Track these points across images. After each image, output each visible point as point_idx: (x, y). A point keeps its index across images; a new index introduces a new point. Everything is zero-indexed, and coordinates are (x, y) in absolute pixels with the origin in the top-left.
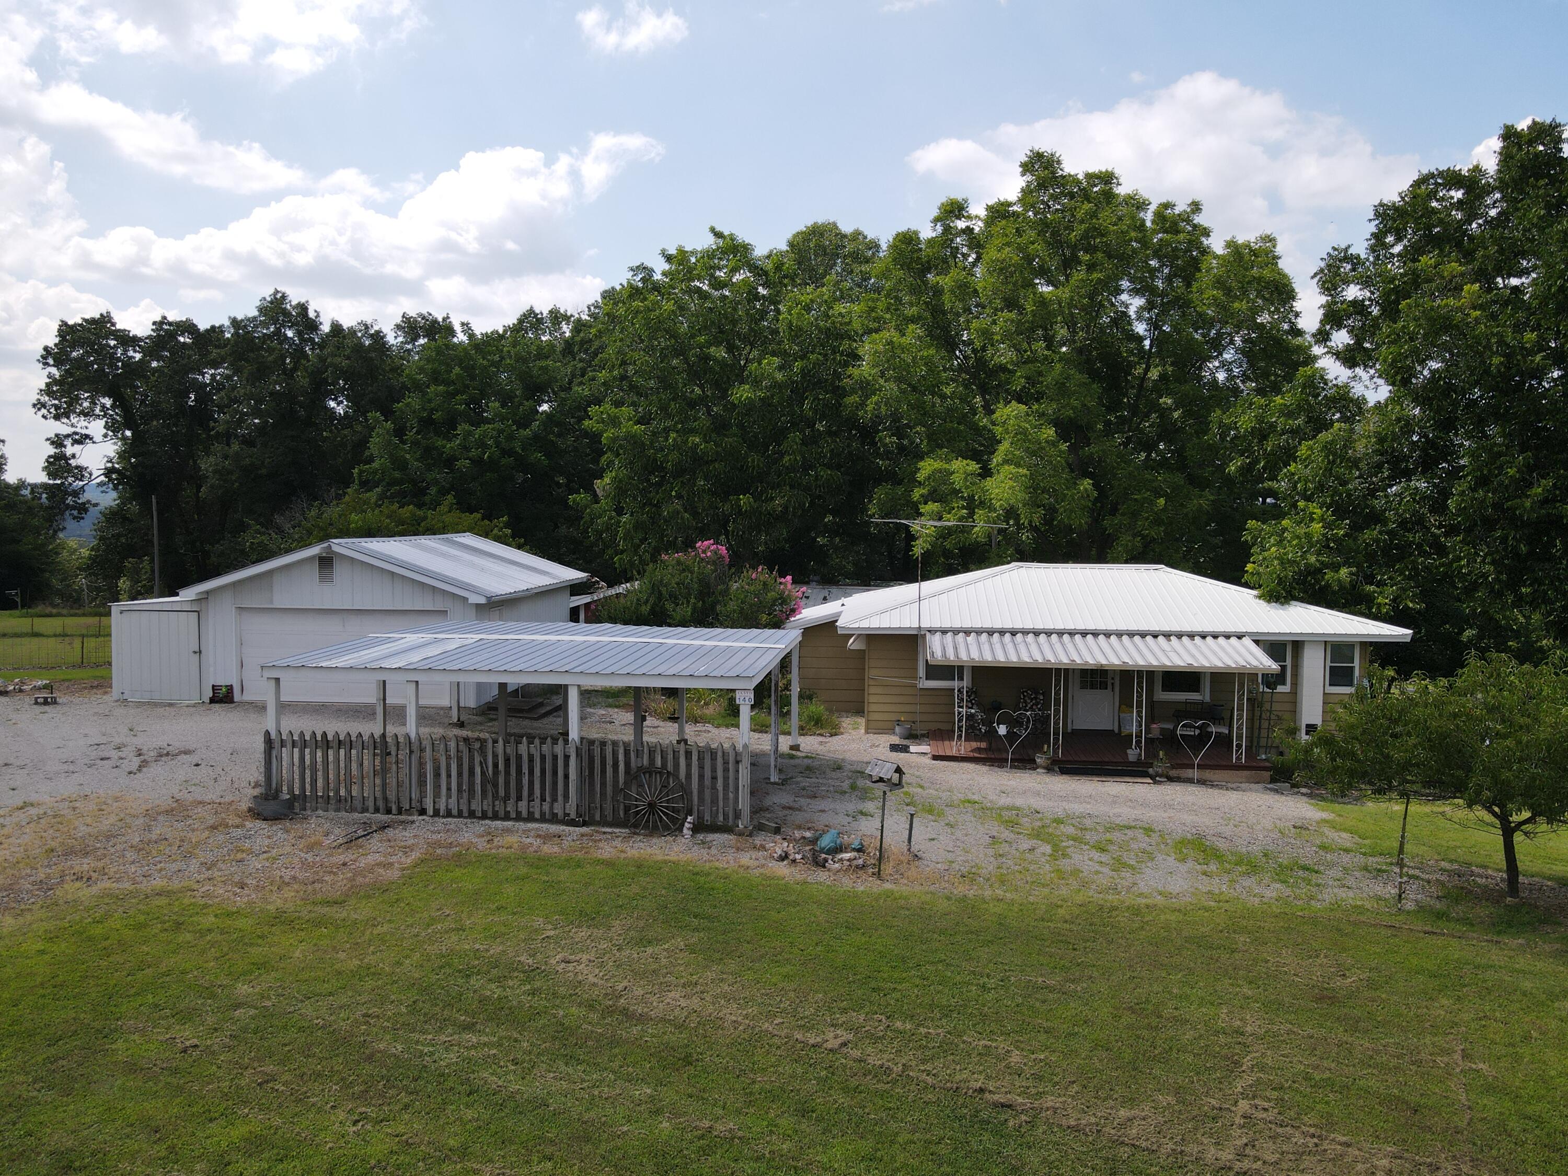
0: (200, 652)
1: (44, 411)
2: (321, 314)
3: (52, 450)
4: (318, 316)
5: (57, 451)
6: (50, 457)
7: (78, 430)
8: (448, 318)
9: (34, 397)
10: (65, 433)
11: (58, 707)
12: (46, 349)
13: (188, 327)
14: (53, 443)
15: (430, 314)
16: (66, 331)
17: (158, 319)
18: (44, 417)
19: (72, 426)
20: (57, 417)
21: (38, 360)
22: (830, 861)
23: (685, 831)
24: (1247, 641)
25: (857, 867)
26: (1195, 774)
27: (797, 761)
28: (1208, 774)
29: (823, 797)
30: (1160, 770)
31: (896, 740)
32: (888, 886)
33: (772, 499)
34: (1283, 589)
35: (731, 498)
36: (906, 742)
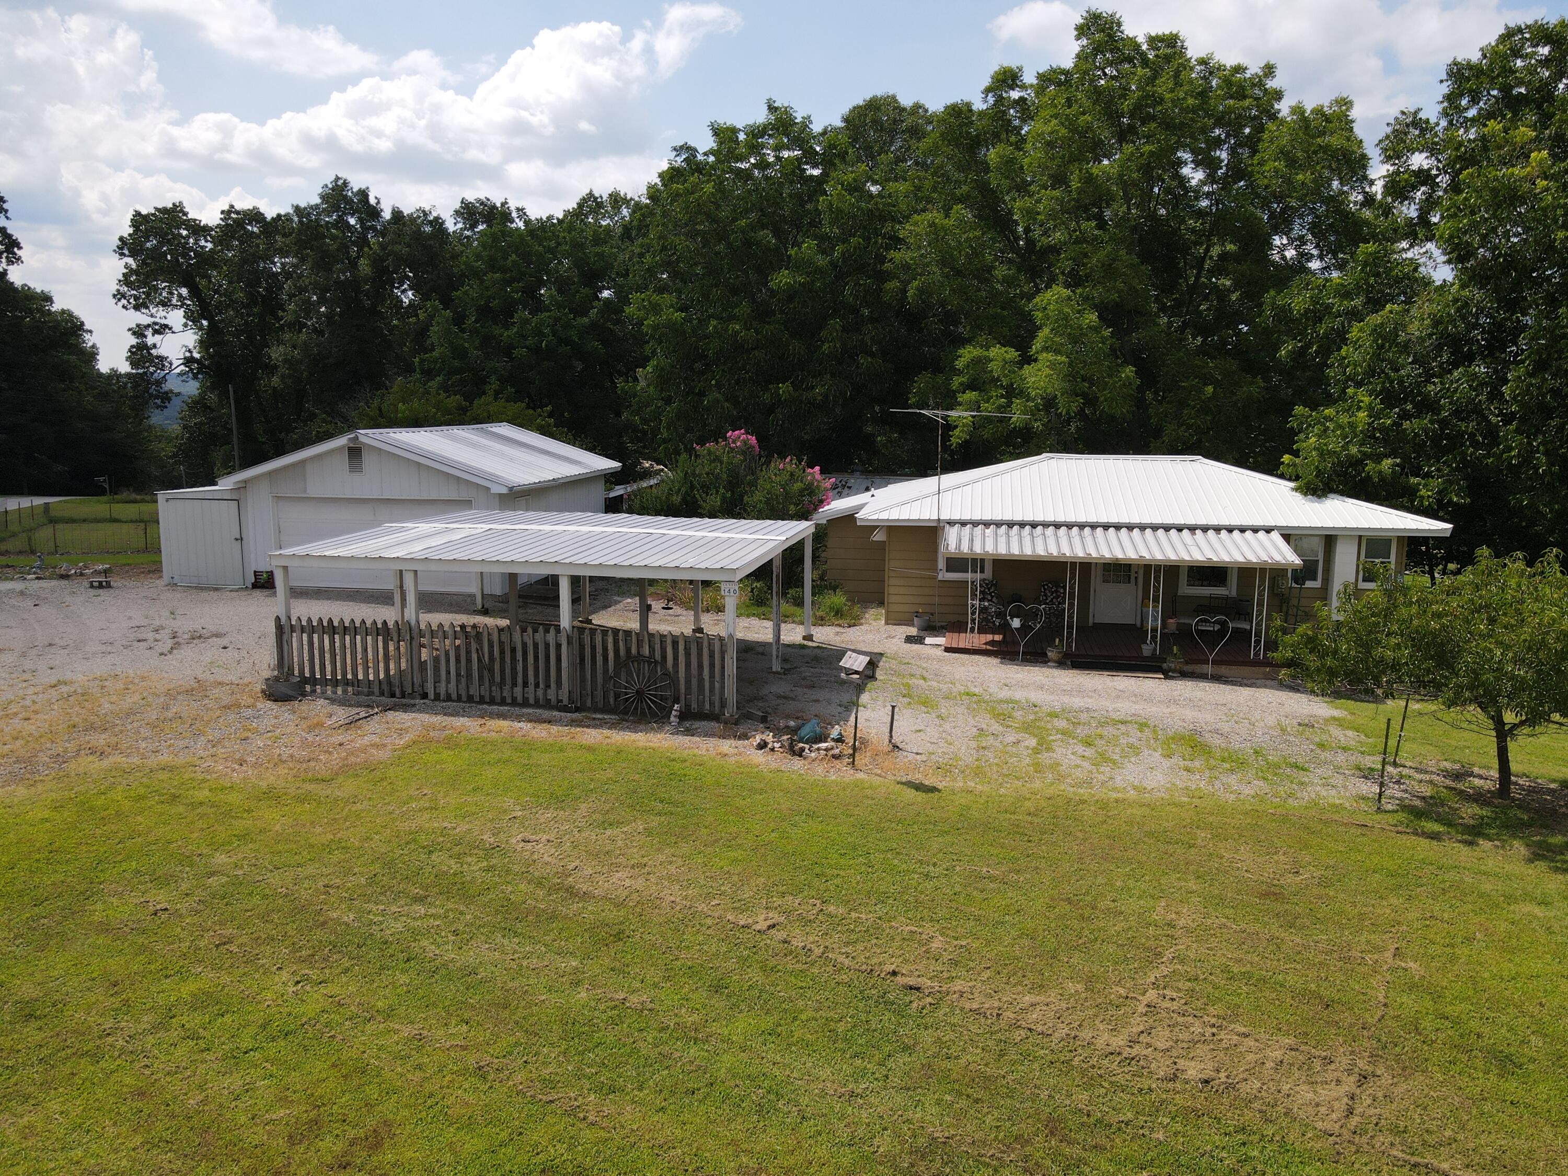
0: (242, 539)
1: (124, 302)
2: (381, 201)
3: (134, 341)
4: (378, 203)
5: (139, 341)
6: (132, 347)
7: (157, 320)
8: (506, 203)
9: (114, 287)
10: (145, 323)
11: (112, 591)
12: (121, 239)
13: (255, 216)
14: (134, 333)
15: (488, 200)
16: (139, 220)
17: (226, 208)
18: (124, 307)
19: (152, 316)
20: (137, 308)
21: (115, 251)
22: (807, 751)
23: (672, 719)
24: (1275, 535)
25: (834, 756)
26: (1209, 669)
27: (807, 651)
28: (1223, 670)
29: (821, 687)
30: (1172, 666)
31: (913, 631)
32: (861, 775)
33: (813, 388)
34: (1321, 481)
35: (771, 386)
36: (922, 634)
